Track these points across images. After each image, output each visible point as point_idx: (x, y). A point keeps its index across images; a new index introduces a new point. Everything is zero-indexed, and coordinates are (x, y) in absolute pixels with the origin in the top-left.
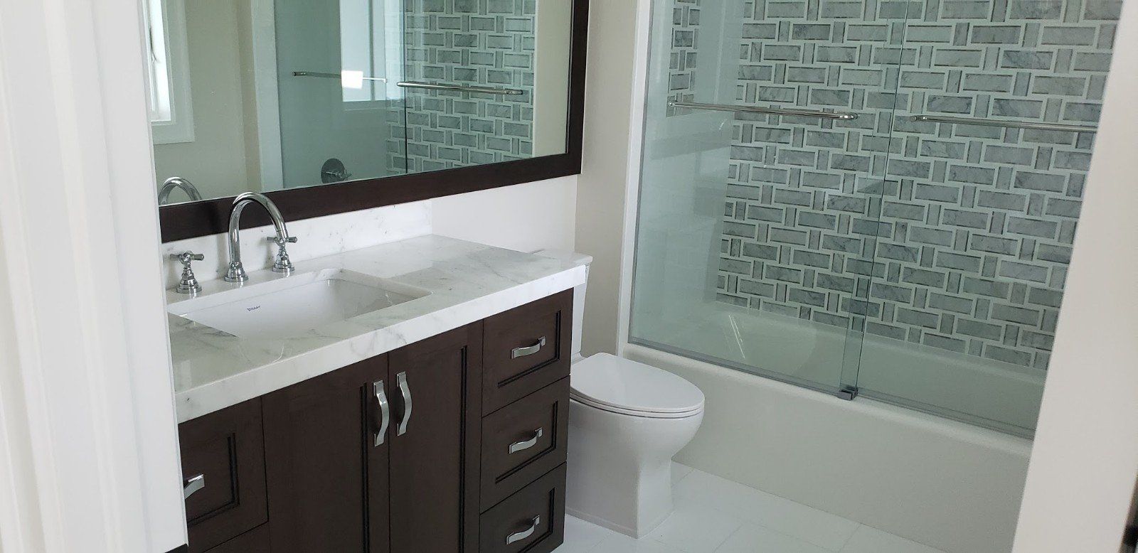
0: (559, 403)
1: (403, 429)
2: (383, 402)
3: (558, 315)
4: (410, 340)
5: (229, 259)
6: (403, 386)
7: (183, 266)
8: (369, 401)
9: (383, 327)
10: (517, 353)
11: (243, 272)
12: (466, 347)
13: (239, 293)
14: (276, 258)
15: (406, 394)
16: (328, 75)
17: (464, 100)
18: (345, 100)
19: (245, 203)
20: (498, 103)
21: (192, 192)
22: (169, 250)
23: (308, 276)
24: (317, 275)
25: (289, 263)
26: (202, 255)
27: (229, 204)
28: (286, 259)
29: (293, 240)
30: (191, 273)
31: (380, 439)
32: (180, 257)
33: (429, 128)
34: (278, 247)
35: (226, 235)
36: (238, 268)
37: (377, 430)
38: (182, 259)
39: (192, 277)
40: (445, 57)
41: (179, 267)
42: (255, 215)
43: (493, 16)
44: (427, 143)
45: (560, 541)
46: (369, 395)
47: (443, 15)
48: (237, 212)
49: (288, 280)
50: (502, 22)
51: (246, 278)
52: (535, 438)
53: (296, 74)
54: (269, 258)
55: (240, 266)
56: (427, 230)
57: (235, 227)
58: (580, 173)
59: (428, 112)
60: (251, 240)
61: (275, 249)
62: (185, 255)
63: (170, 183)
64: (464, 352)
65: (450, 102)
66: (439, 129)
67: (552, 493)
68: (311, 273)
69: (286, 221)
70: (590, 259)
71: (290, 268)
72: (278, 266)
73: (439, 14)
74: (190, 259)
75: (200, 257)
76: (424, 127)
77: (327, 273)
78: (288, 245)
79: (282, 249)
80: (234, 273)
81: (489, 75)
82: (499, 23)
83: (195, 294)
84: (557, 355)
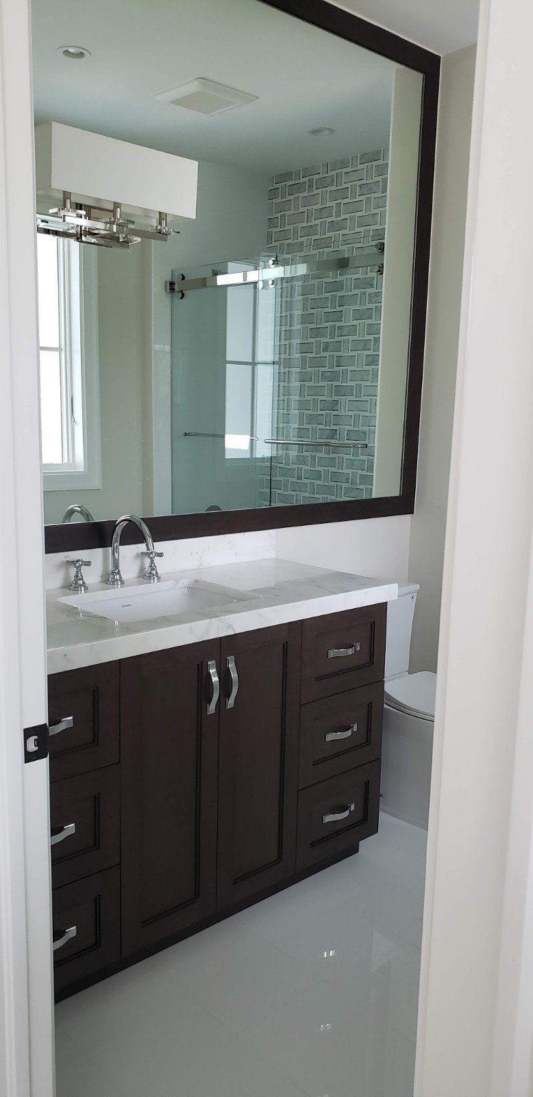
0: (373, 703)
1: (231, 703)
2: (215, 679)
3: (373, 625)
4: (239, 629)
5: (111, 568)
6: (232, 666)
7: (75, 569)
8: (204, 675)
9: (217, 617)
10: (332, 653)
11: (120, 577)
12: (287, 642)
13: (116, 592)
14: (147, 569)
15: (234, 675)
16: (214, 436)
17: (325, 456)
18: (226, 457)
19: (125, 523)
20: (355, 458)
21: (88, 516)
22: (66, 557)
23: (171, 583)
24: (177, 583)
25: (157, 573)
26: (90, 562)
27: (113, 525)
28: (155, 569)
29: (160, 555)
30: (81, 576)
31: (212, 708)
32: (73, 563)
33: (295, 480)
34: (149, 560)
35: (110, 549)
36: (117, 574)
37: (209, 701)
38: (75, 564)
39: (82, 579)
40: (311, 419)
41: (73, 571)
42: (132, 534)
43: (354, 384)
44: (294, 493)
45: (374, 830)
46: (204, 673)
47: (311, 384)
48: (119, 530)
49: (154, 585)
50: (360, 389)
51: (122, 582)
52: (350, 730)
53: (186, 434)
54: (142, 569)
55: (119, 573)
56: (272, 554)
57: (116, 542)
58: (413, 513)
59: (295, 466)
60: (129, 555)
61: (147, 561)
62: (78, 561)
63: (72, 509)
64: (285, 646)
65: (313, 457)
66: (304, 481)
67: (367, 784)
68: (172, 582)
69: (154, 541)
70: (417, 587)
71: (157, 577)
72: (148, 575)
73: (308, 384)
74: (81, 565)
75: (88, 564)
76: (291, 480)
77: (185, 582)
78: (157, 559)
79: (152, 561)
80: (114, 578)
81: (347, 434)
82: (358, 389)
83: (83, 592)
84: (371, 661)
